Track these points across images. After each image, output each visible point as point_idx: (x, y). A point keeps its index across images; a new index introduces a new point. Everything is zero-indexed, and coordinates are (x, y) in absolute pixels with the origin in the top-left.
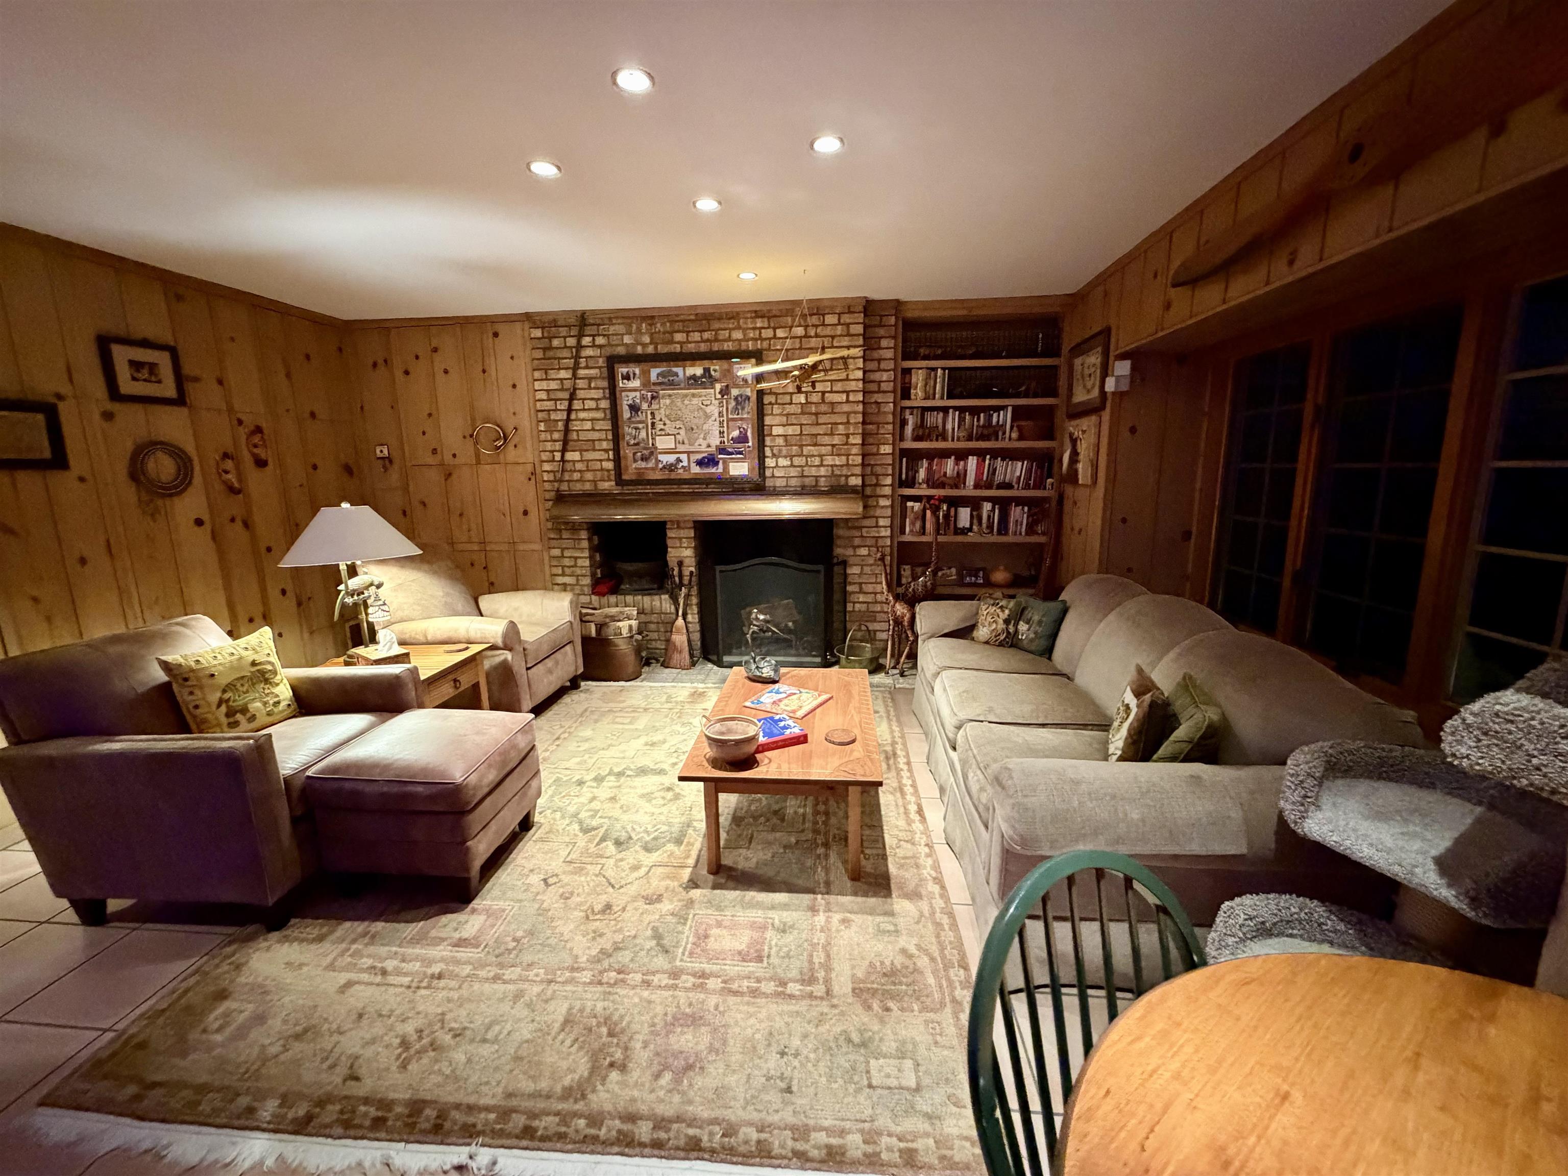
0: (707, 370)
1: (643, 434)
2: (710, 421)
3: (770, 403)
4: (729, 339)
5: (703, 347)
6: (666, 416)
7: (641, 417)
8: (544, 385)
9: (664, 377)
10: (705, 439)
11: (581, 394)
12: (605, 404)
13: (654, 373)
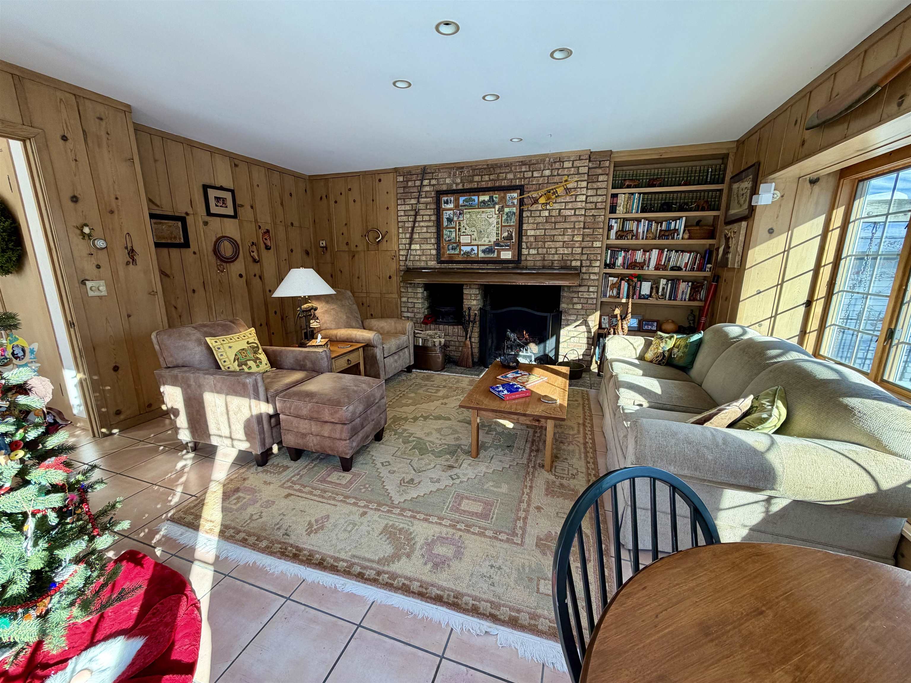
0: (491, 198)
1: (454, 235)
2: (491, 227)
3: (527, 217)
4: (505, 179)
5: (490, 185)
6: (467, 224)
7: (453, 225)
8: (403, 207)
9: (467, 202)
10: (488, 237)
11: (422, 212)
12: (433, 218)
13: (461, 200)
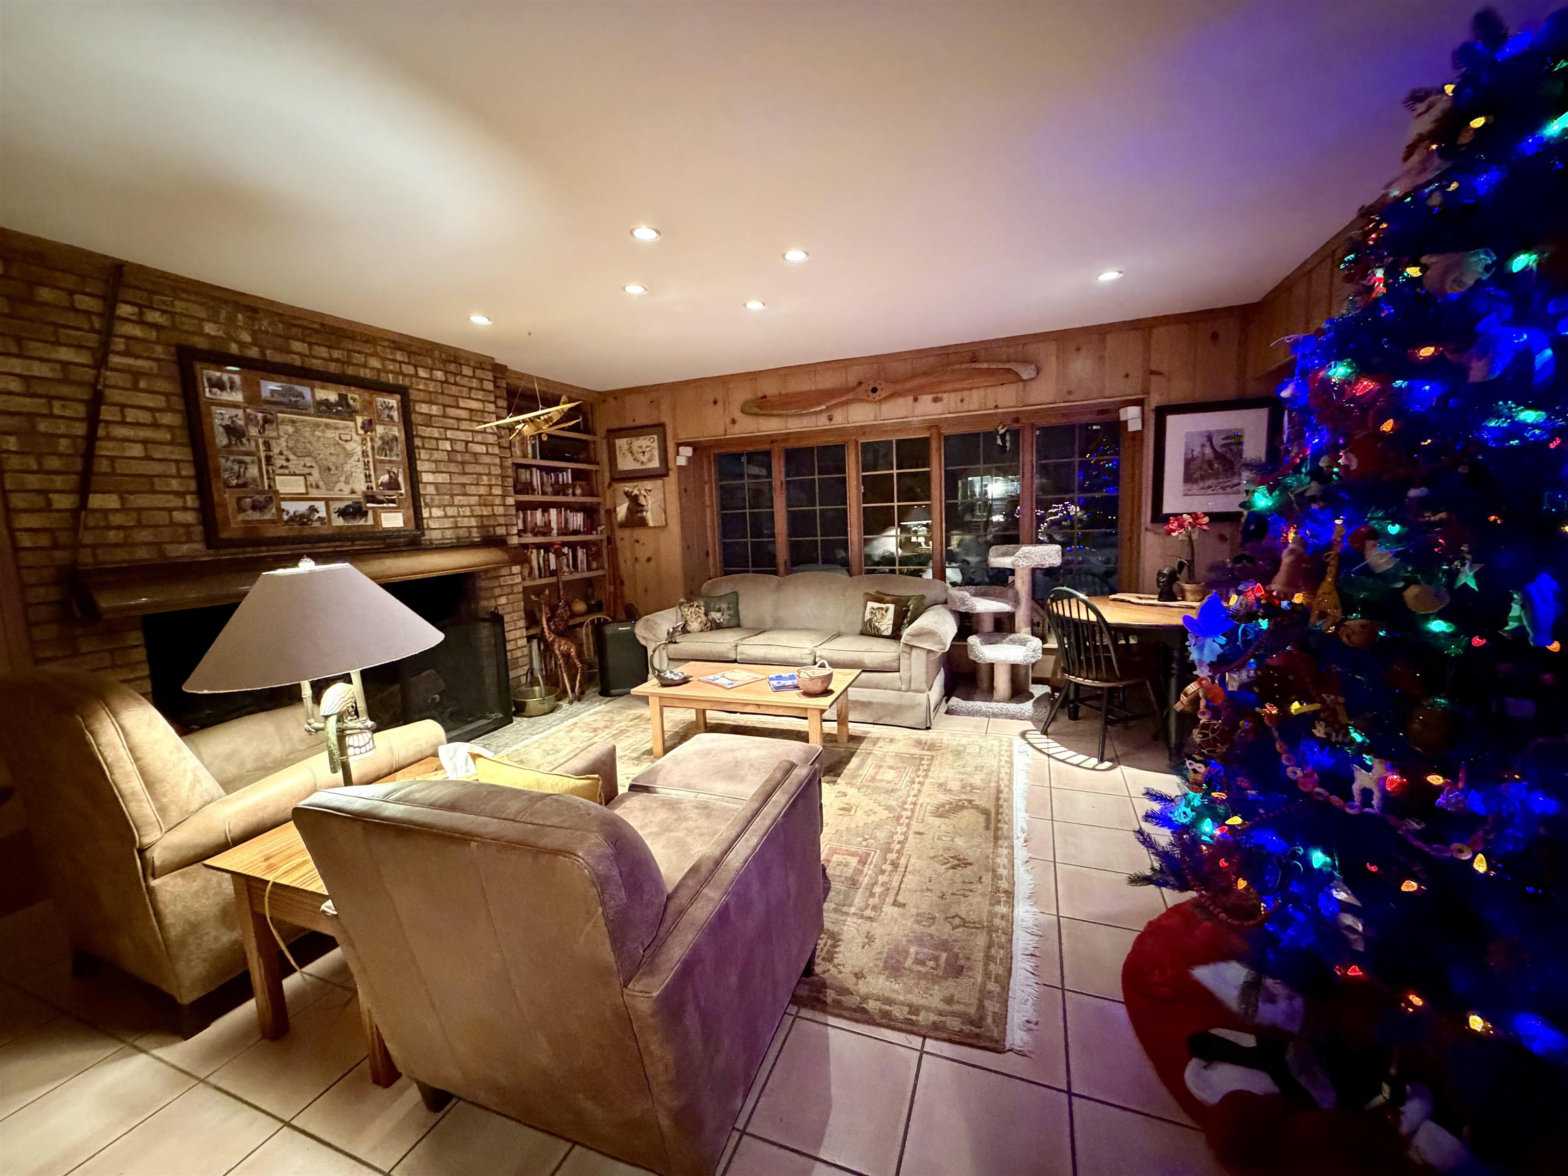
0: (343, 398)
2: (352, 462)
4: (365, 366)
6: (289, 448)
7: (248, 446)
8: (16, 366)
9: (282, 395)
10: (347, 482)
11: (115, 396)
12: (172, 419)
13: (269, 387)
